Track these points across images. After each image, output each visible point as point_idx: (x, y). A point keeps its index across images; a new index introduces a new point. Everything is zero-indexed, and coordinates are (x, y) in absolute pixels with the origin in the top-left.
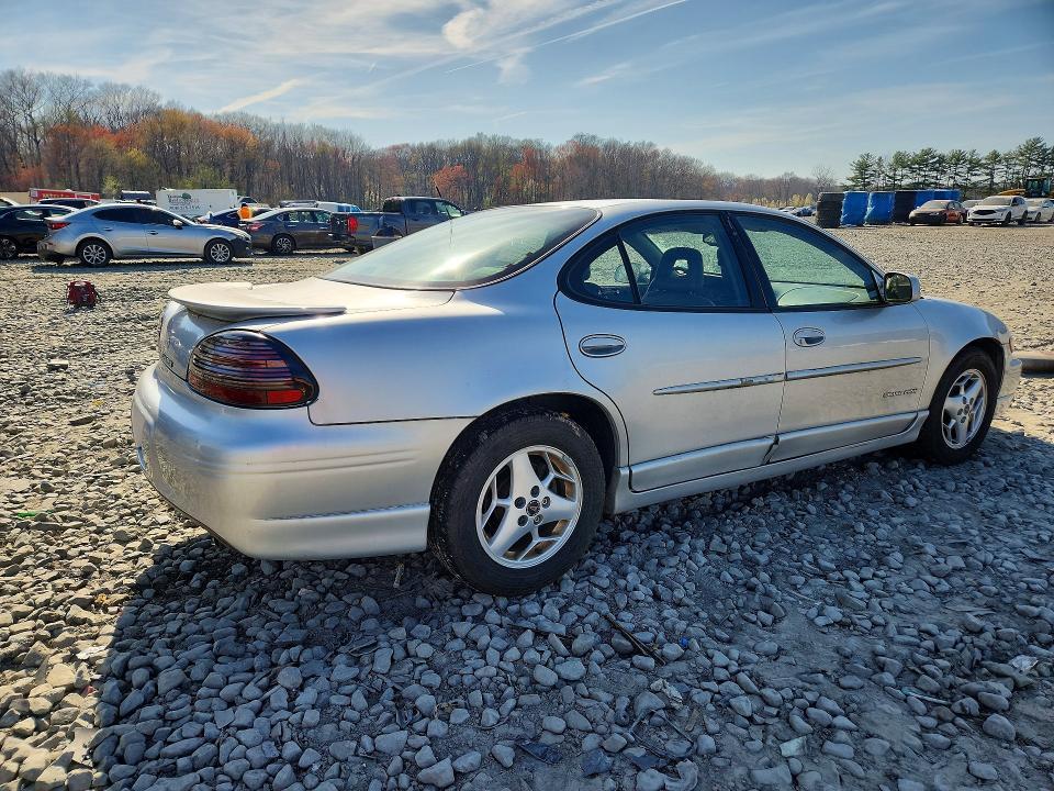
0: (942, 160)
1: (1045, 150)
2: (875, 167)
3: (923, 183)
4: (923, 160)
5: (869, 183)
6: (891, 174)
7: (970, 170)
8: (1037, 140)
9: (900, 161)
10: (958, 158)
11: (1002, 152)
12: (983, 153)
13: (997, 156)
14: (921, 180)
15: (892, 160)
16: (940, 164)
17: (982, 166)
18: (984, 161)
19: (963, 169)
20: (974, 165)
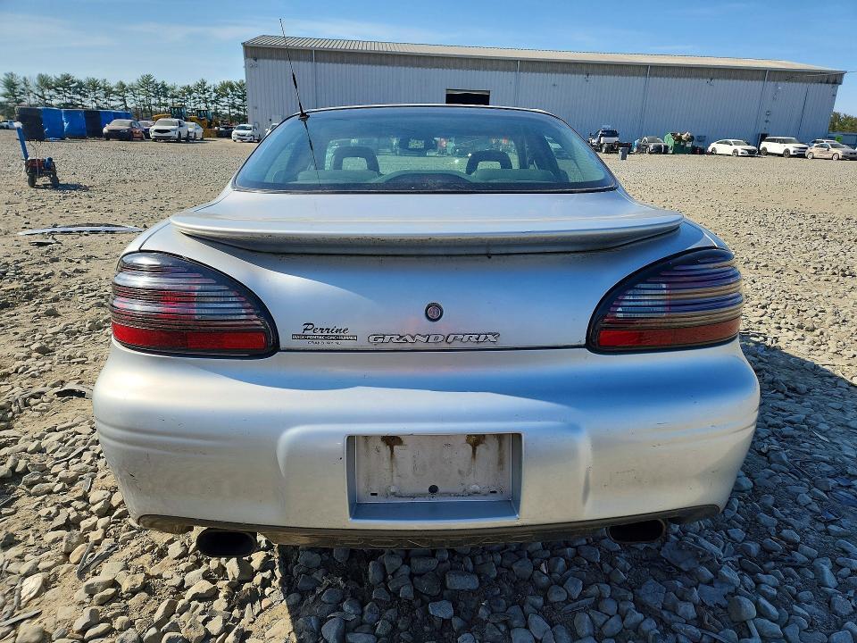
0: (81, 85)
1: (157, 85)
2: (23, 86)
3: (71, 104)
4: (65, 84)
5: (21, 101)
6: (40, 94)
7: (106, 96)
8: (149, 77)
9: (45, 83)
10: (94, 86)
11: (127, 83)
12: (113, 83)
13: (124, 86)
14: (68, 101)
15: (37, 82)
16: (80, 88)
17: (114, 93)
18: (114, 90)
19: (101, 94)
20: (109, 92)
